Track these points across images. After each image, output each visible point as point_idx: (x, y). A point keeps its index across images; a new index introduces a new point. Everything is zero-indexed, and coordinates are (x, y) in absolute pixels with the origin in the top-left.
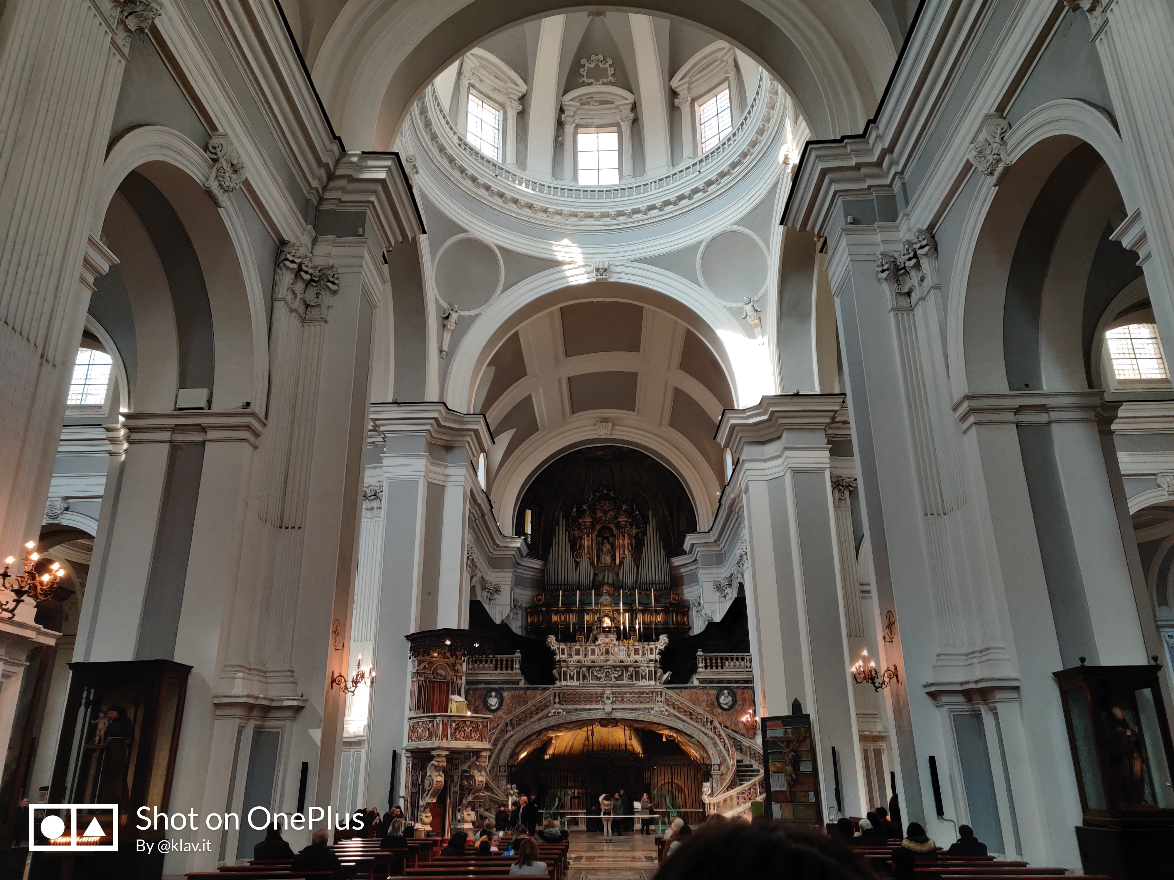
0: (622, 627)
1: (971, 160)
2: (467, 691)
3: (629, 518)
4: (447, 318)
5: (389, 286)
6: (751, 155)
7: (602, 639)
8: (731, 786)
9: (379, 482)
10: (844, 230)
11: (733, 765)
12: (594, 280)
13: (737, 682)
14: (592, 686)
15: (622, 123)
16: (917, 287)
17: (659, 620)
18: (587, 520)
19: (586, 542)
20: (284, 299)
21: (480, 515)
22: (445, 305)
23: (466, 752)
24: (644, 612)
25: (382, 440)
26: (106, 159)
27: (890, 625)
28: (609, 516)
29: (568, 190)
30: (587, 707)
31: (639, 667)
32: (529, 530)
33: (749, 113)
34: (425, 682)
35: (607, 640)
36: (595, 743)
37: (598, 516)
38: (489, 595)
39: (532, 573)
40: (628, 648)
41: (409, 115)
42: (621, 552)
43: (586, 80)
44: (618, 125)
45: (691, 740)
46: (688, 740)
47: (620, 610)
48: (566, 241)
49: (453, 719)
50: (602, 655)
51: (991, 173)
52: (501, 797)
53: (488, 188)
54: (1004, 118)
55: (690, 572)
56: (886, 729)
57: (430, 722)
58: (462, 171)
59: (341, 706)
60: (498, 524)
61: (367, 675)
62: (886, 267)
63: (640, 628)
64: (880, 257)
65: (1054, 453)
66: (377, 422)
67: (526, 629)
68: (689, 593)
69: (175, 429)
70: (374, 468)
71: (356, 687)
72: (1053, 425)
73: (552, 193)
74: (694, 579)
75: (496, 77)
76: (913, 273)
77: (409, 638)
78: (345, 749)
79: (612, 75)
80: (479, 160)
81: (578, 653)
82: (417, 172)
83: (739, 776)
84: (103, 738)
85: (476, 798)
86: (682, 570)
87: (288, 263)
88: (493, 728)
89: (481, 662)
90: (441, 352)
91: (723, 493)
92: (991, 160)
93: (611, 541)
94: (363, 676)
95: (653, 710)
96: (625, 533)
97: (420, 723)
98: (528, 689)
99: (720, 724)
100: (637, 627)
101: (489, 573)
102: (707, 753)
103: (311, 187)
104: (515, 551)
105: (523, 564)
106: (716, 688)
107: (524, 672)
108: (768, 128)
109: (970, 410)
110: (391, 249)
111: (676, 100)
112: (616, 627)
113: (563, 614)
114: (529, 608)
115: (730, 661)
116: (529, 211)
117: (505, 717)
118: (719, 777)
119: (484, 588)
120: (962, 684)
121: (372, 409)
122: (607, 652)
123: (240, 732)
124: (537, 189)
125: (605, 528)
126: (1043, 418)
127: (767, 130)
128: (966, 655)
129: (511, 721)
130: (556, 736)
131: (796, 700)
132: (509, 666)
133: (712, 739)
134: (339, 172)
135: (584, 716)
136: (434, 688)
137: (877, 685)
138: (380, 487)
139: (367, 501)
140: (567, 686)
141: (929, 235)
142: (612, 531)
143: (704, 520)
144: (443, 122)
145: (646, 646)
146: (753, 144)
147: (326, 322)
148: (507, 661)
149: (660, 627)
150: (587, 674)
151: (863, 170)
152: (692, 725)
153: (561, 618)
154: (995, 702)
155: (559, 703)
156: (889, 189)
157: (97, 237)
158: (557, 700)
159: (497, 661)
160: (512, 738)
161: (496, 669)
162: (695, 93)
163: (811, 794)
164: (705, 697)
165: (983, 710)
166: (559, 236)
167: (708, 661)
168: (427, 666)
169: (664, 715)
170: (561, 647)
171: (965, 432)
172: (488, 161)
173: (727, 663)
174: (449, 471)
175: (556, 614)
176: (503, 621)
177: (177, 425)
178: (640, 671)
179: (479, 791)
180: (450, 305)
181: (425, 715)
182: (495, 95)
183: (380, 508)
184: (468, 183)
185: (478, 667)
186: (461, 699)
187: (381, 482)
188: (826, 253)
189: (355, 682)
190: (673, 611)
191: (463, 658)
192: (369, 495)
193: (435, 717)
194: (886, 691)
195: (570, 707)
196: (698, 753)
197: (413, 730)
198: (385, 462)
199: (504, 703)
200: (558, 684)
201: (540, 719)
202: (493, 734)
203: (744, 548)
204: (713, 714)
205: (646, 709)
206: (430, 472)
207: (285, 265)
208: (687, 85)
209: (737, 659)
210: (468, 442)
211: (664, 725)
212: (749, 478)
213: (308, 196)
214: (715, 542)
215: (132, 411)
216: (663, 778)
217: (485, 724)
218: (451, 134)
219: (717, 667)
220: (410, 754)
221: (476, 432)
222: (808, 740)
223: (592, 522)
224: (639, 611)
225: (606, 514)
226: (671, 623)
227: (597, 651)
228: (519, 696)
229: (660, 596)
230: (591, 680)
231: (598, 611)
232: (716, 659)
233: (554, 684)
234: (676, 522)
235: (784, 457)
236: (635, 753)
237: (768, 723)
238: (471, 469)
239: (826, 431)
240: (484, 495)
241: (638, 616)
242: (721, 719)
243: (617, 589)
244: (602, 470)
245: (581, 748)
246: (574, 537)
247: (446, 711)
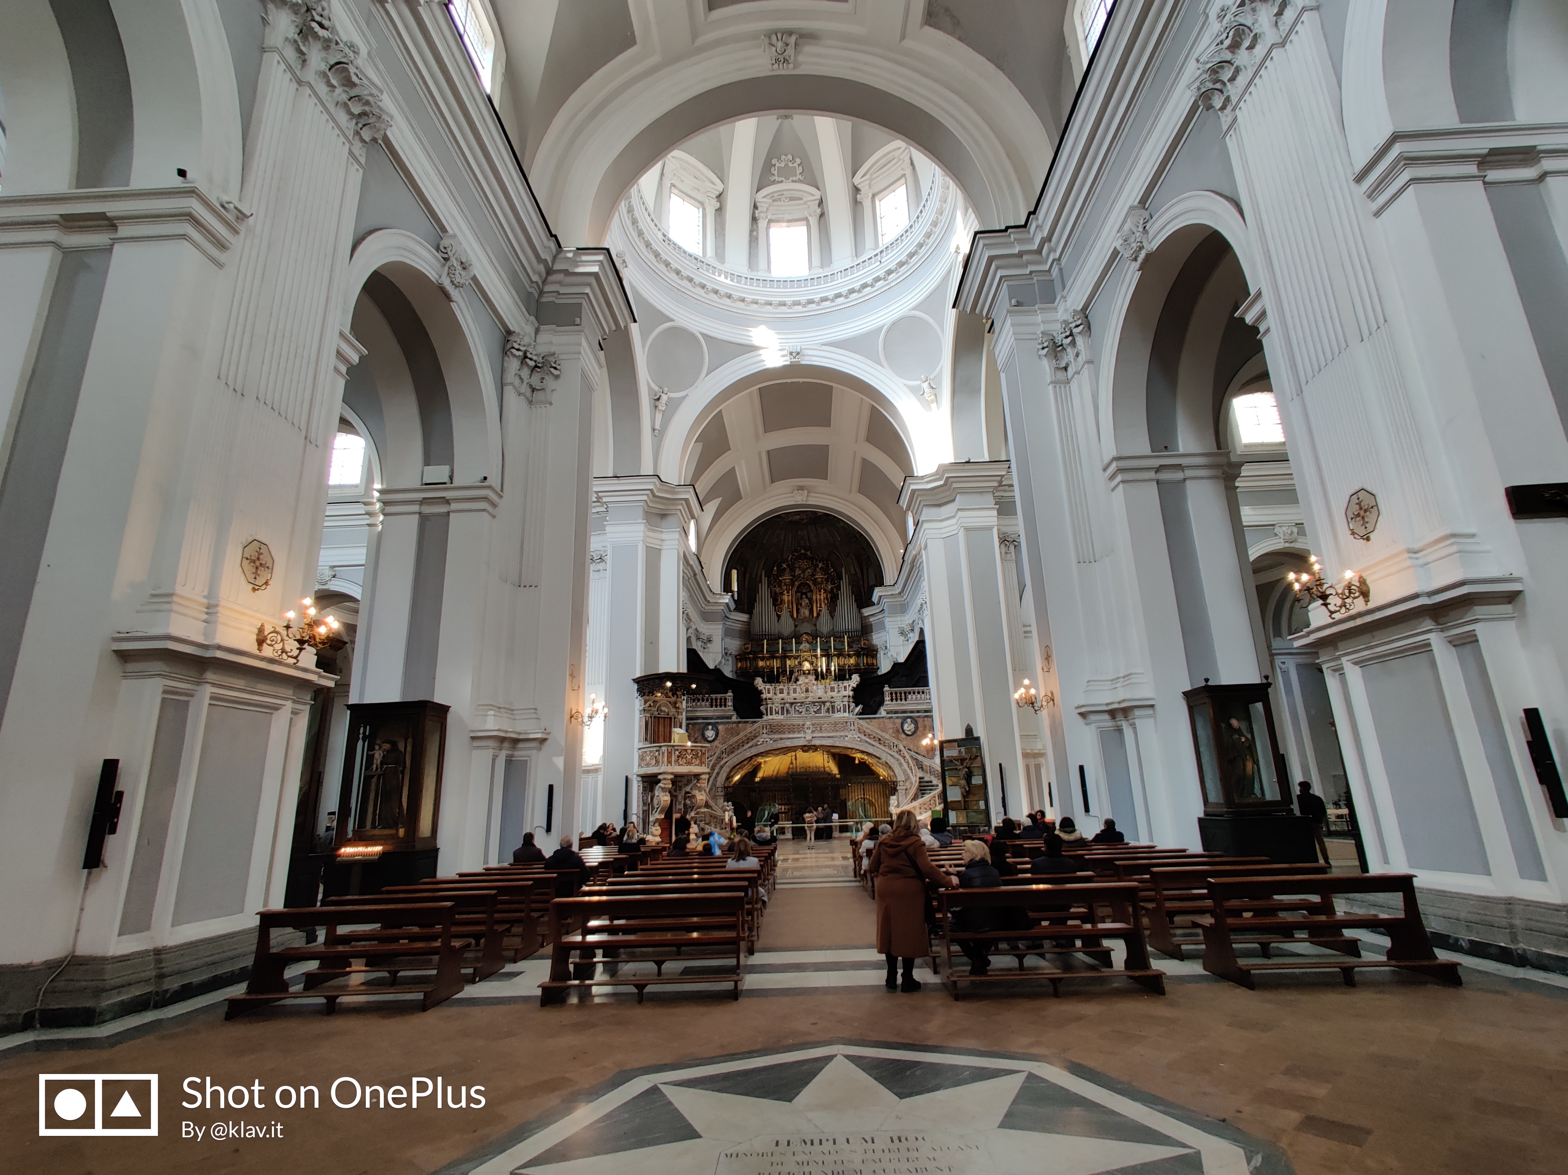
1: (1118, 248)
2: (688, 725)
3: (825, 575)
4: (658, 399)
5: (605, 369)
6: (926, 245)
7: (802, 680)
8: (915, 798)
9: (603, 547)
10: (1008, 312)
11: (916, 781)
12: (788, 363)
13: (918, 712)
14: (794, 718)
15: (810, 218)
16: (1073, 361)
17: (851, 662)
18: (787, 577)
20: (512, 384)
21: (692, 575)
22: (656, 388)
23: (688, 775)
24: (838, 656)
25: (605, 510)
26: (350, 260)
27: (1048, 658)
28: (807, 574)
29: (763, 280)
30: (791, 736)
31: (835, 702)
32: (735, 588)
33: (924, 206)
34: (651, 717)
35: (807, 681)
36: (798, 767)
37: (796, 574)
38: (703, 644)
39: (740, 626)
40: (825, 687)
41: (617, 213)
43: (777, 179)
44: (806, 219)
45: (880, 762)
46: (877, 762)
47: (817, 655)
48: (762, 328)
49: (676, 748)
50: (803, 693)
51: (1135, 259)
52: (719, 813)
53: (691, 280)
54: (1146, 209)
55: (878, 621)
56: (1045, 748)
57: (656, 751)
58: (667, 264)
59: (579, 738)
60: (708, 582)
61: (600, 711)
62: (1045, 344)
63: (835, 669)
64: (1040, 336)
65: (1187, 506)
66: (600, 494)
67: (736, 673)
68: (877, 639)
69: (424, 501)
70: (599, 534)
71: (591, 721)
72: (1188, 482)
73: (749, 284)
74: (882, 626)
75: (695, 177)
76: (1069, 350)
77: (637, 681)
78: (584, 776)
79: (800, 174)
80: (682, 255)
81: (782, 692)
82: (626, 266)
83: (921, 790)
84: (379, 766)
85: (697, 813)
86: (871, 619)
87: (514, 351)
88: (711, 756)
89: (699, 700)
90: (654, 430)
91: (906, 550)
92: (1135, 248)
93: (809, 596)
94: (597, 712)
95: (847, 737)
96: (821, 588)
97: (648, 753)
98: (739, 722)
99: (904, 747)
100: (833, 669)
101: (702, 625)
102: (893, 771)
103: (532, 282)
104: (724, 606)
105: (731, 617)
106: (901, 717)
107: (735, 709)
108: (941, 220)
109: (1118, 470)
110: (606, 337)
111: (858, 196)
112: (815, 670)
113: (768, 660)
114: (738, 655)
115: (912, 694)
116: (728, 300)
117: (720, 746)
118: (904, 792)
119: (698, 639)
120: (1107, 704)
121: (594, 483)
122: (807, 691)
123: (494, 760)
124: (735, 281)
126: (1179, 475)
127: (941, 222)
128: (1112, 680)
129: (725, 749)
130: (765, 762)
131: (968, 725)
132: (723, 703)
133: (898, 760)
134: (555, 268)
135: (788, 743)
136: (659, 722)
137: (1036, 708)
138: (605, 551)
139: (594, 564)
140: (773, 719)
141: (1082, 315)
142: (810, 587)
143: (890, 573)
144: (649, 219)
145: (841, 685)
146: (928, 235)
147: (551, 404)
148: (721, 699)
149: (852, 668)
150: (789, 709)
151: (1025, 258)
152: (880, 749)
153: (766, 664)
154: (1134, 718)
155: (766, 733)
156: (1048, 274)
157: (347, 330)
158: (765, 731)
159: (712, 699)
160: (727, 764)
161: (712, 706)
162: (876, 189)
163: (982, 804)
164: (891, 725)
165: (1125, 725)
166: (755, 323)
167: (894, 695)
168: (652, 704)
169: (856, 741)
170: (767, 687)
171: (1113, 490)
172: (690, 256)
173: (910, 696)
174: (664, 536)
175: (762, 660)
176: (716, 666)
177: (424, 498)
178: (836, 705)
179: (700, 807)
180: (660, 388)
181: (652, 745)
182: (694, 194)
183: (606, 570)
184: (673, 276)
185: (696, 705)
186: (682, 731)
187: (606, 547)
188: (993, 333)
189: (591, 717)
190: (864, 655)
191: (683, 697)
192: (595, 558)
193: (660, 747)
194: (1044, 714)
195: (776, 736)
196: (886, 772)
197: (642, 758)
198: (608, 529)
199: (720, 735)
200: (765, 717)
201: (751, 747)
202: (711, 761)
203: (924, 598)
204: (898, 739)
205: (841, 736)
206: (648, 537)
207: (512, 353)
208: (868, 182)
209: (919, 693)
210: (680, 510)
211: (857, 750)
212: (928, 537)
213: (530, 290)
214: (900, 593)
215: (385, 487)
216: (856, 794)
217: (703, 752)
218: (656, 231)
219: (901, 700)
220: (640, 779)
221: (686, 500)
222: (979, 758)
223: (791, 580)
224: (835, 655)
225: (804, 572)
226: (862, 665)
227: (798, 690)
228: (732, 728)
229: (853, 642)
230: (793, 714)
231: (798, 656)
232: (901, 693)
233: (762, 718)
234: (865, 577)
235: (957, 517)
236: (832, 774)
237: (945, 745)
238: (683, 534)
239: (994, 493)
240: (695, 558)
241: (834, 660)
242: (905, 743)
243: (815, 637)
244: (799, 533)
245: (787, 770)
246: (776, 593)
247: (670, 741)
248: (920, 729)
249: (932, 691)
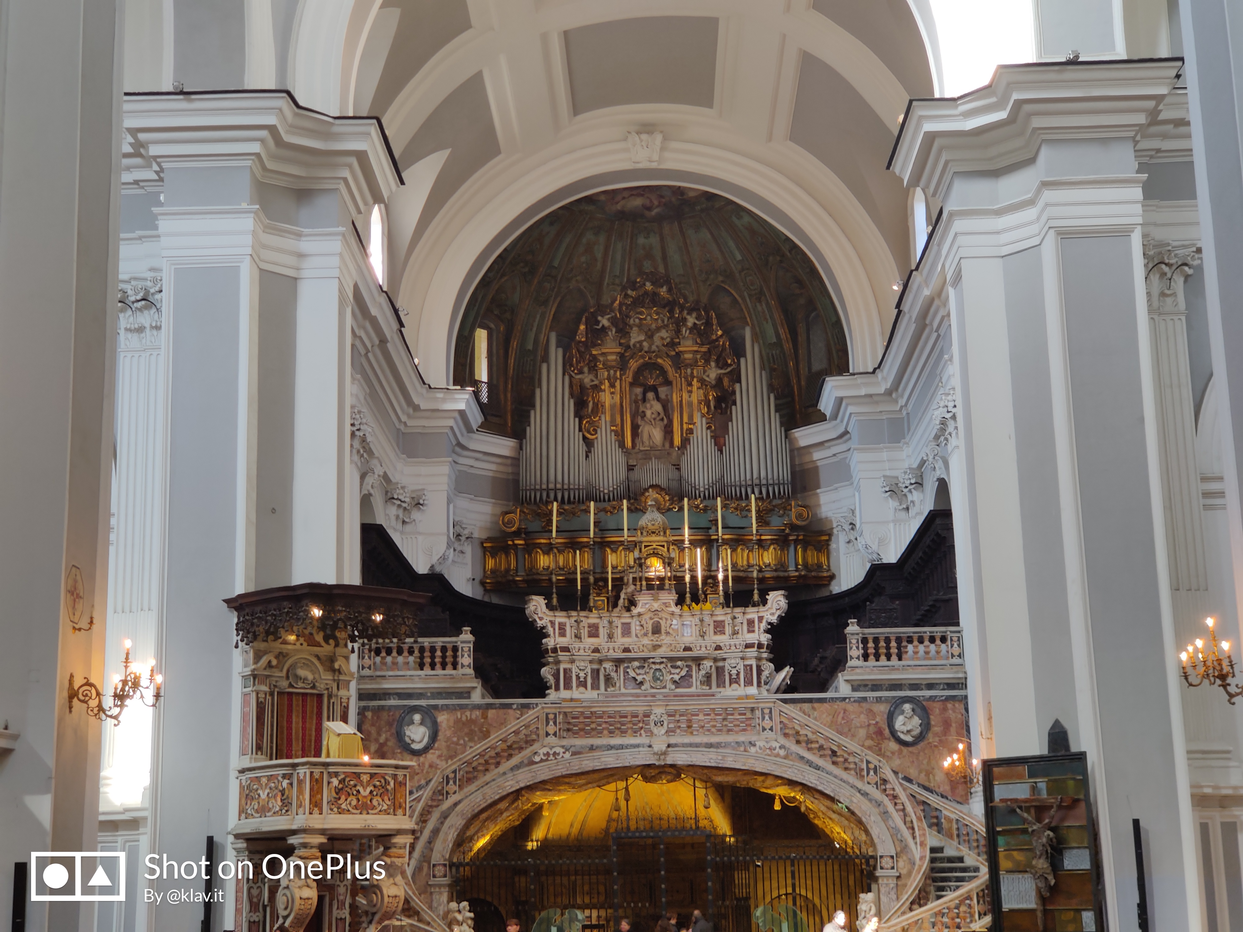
0: (687, 578)
2: (361, 713)
3: (702, 344)
7: (645, 603)
8: (919, 901)
9: (152, 269)
11: (922, 858)
13: (931, 686)
14: (625, 700)
17: (767, 561)
18: (610, 350)
19: (607, 398)
21: (377, 342)
23: (362, 837)
24: (734, 544)
25: (156, 177)
28: (657, 340)
30: (616, 741)
31: (724, 659)
32: (482, 373)
34: (272, 694)
35: (656, 605)
36: (633, 816)
37: (632, 341)
38: (401, 513)
39: (493, 467)
40: (702, 621)
42: (685, 419)
45: (835, 807)
46: (828, 808)
47: (683, 541)
49: (332, 769)
50: (646, 635)
52: (437, 928)
55: (834, 459)
57: (284, 776)
59: (91, 749)
60: (416, 361)
61: (144, 681)
63: (726, 578)
66: (142, 136)
67: (483, 583)
68: (830, 504)
70: (140, 238)
71: (122, 706)
74: (843, 473)
77: (237, 604)
78: (104, 837)
81: (594, 632)
83: (934, 880)
86: (817, 455)
88: (419, 788)
89: (389, 652)
91: (905, 286)
93: (662, 396)
94: (136, 685)
95: (755, 745)
96: (693, 377)
97: (264, 780)
98: (489, 706)
99: (896, 773)
100: (720, 576)
101: (399, 466)
102: (867, 832)
104: (455, 418)
105: (472, 446)
106: (887, 700)
107: (480, 671)
112: (676, 578)
113: (560, 552)
114: (489, 540)
115: (916, 643)
117: (442, 764)
118: (892, 882)
119: (390, 499)
121: (126, 107)
122: (657, 630)
125: (650, 366)
129: (454, 772)
130: (551, 803)
131: (1057, 724)
132: (449, 660)
133: (879, 804)
135: (610, 760)
136: (290, 706)
137: (1233, 690)
138: (155, 281)
139: (129, 312)
140: (572, 700)
142: (663, 372)
145: (740, 616)
148: (444, 649)
149: (768, 575)
150: (613, 674)
152: (836, 777)
153: (556, 561)
155: (555, 734)
158: (551, 729)
159: (422, 650)
160: (459, 808)
161: (421, 666)
163: (1088, 916)
164: (863, 718)
167: (871, 645)
168: (274, 662)
169: (778, 755)
170: (558, 620)
173: (910, 648)
174: (305, 246)
175: (547, 553)
176: (432, 566)
178: (727, 667)
179: (390, 915)
181: (274, 762)
183: (158, 328)
185: (384, 663)
186: (349, 729)
187: (158, 270)
189: (120, 697)
190: (796, 542)
191: (350, 645)
192: (132, 299)
193: (294, 766)
195: (580, 742)
196: (849, 832)
197: (248, 795)
198: (164, 225)
199: (441, 736)
200: (552, 695)
201: (517, 767)
202: (418, 800)
203: (951, 404)
204: (880, 752)
205: (739, 744)
206: (264, 246)
209: (932, 640)
210: (345, 180)
211: (777, 777)
212: (962, 253)
214: (889, 393)
216: (774, 884)
217: (400, 778)
219: (889, 657)
220: (242, 845)
221: (362, 157)
222: (1083, 805)
223: (622, 356)
224: (725, 542)
225: (650, 336)
226: (792, 568)
227: (635, 627)
228: (471, 721)
229: (770, 511)
230: (622, 687)
231: (635, 544)
232: (888, 640)
233: (544, 696)
234: (802, 352)
235: (1041, 204)
236: (716, 836)
237: (996, 770)
238: (353, 241)
239: (1136, 143)
240: (383, 300)
241: (723, 554)
242: (896, 762)
243: (677, 495)
244: (641, 240)
245: (604, 825)
246: (582, 387)
247: (318, 754)
248: (937, 729)
249: (965, 634)
